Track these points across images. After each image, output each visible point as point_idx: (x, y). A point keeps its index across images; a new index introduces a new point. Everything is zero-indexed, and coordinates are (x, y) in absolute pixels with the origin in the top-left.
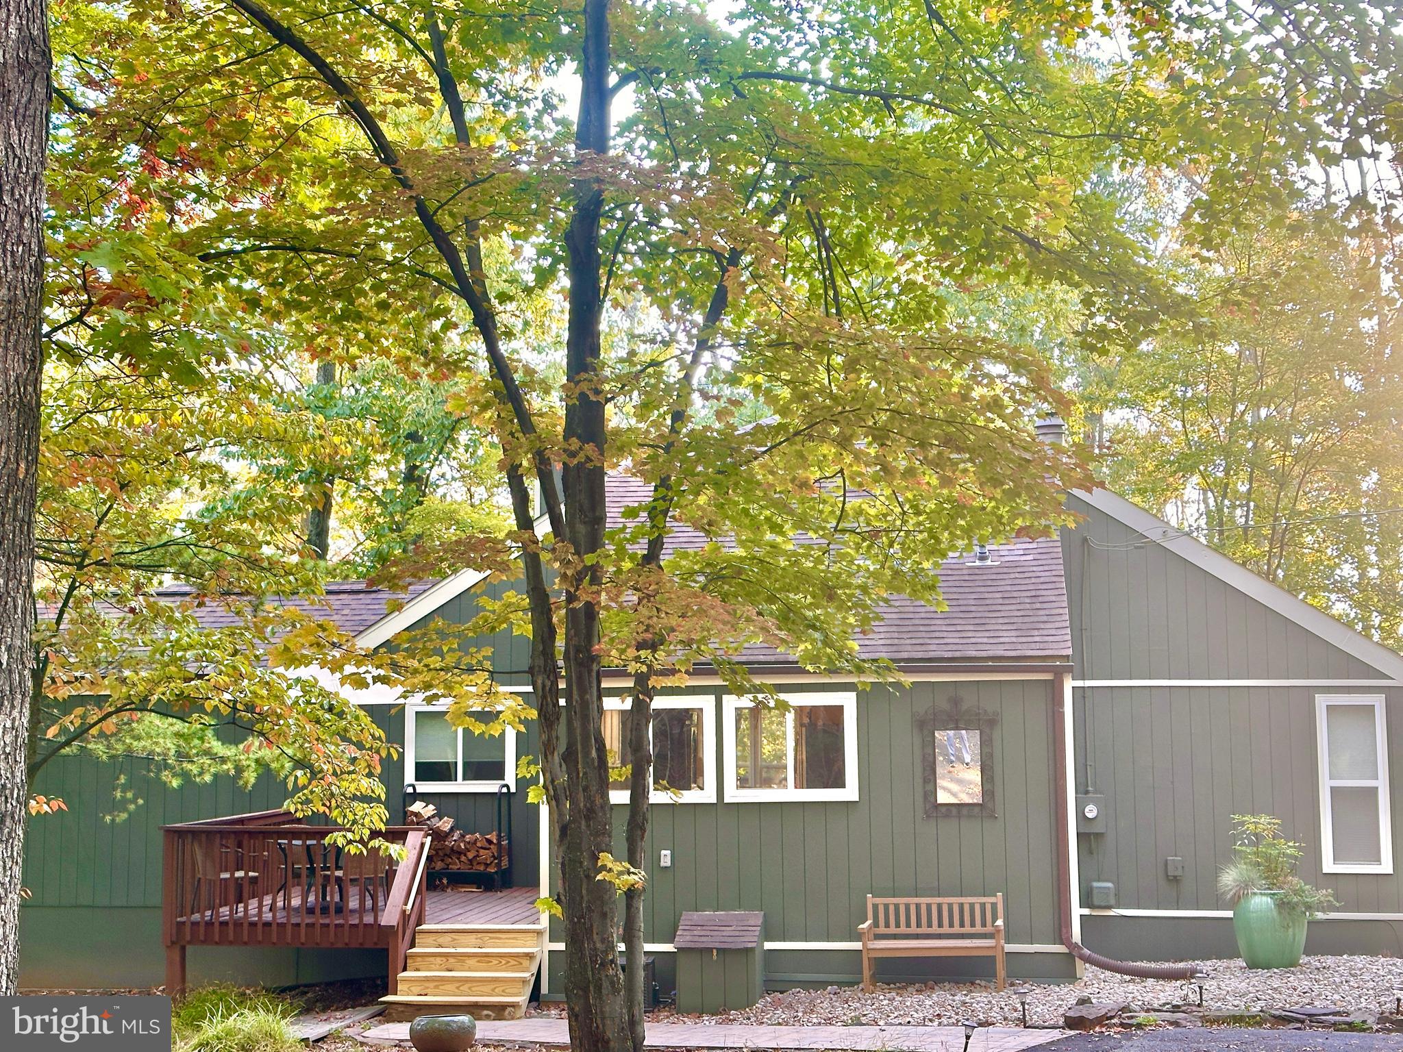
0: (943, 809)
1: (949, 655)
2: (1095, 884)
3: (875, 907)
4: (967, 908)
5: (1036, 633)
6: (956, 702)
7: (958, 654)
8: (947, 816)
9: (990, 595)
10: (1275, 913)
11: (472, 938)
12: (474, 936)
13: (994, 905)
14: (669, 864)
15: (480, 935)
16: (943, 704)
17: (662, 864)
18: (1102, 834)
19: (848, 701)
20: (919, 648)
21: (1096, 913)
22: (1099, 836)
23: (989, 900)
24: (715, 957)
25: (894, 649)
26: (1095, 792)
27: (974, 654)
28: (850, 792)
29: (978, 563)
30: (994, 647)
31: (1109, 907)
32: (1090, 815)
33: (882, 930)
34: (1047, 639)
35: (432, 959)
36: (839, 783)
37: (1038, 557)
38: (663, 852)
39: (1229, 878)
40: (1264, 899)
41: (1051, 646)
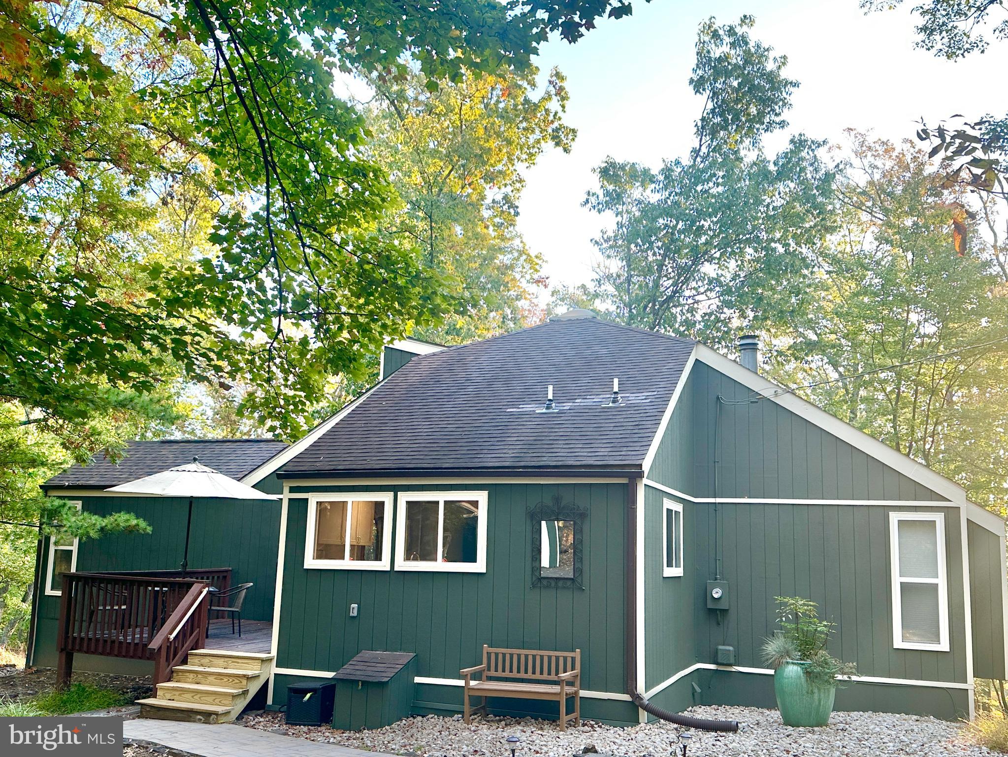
0: (545, 582)
1: (554, 464)
2: (720, 647)
3: (489, 654)
4: (553, 660)
5: (625, 449)
6: (557, 500)
7: (560, 463)
8: (548, 587)
9: (607, 425)
10: (803, 680)
11: (221, 661)
12: (223, 660)
13: (573, 659)
14: (355, 614)
15: (226, 659)
16: (548, 501)
17: (351, 614)
18: (727, 611)
19: (482, 497)
20: (535, 459)
21: (721, 668)
22: (724, 612)
23: (570, 654)
24: (360, 687)
25: (518, 459)
26: (723, 579)
27: (570, 463)
28: (480, 566)
29: (611, 405)
30: (588, 459)
31: (731, 665)
32: (716, 596)
33: (493, 673)
34: (630, 453)
35: (188, 674)
36: (473, 559)
37: (654, 400)
38: (353, 605)
39: (772, 647)
40: (795, 667)
41: (629, 458)
